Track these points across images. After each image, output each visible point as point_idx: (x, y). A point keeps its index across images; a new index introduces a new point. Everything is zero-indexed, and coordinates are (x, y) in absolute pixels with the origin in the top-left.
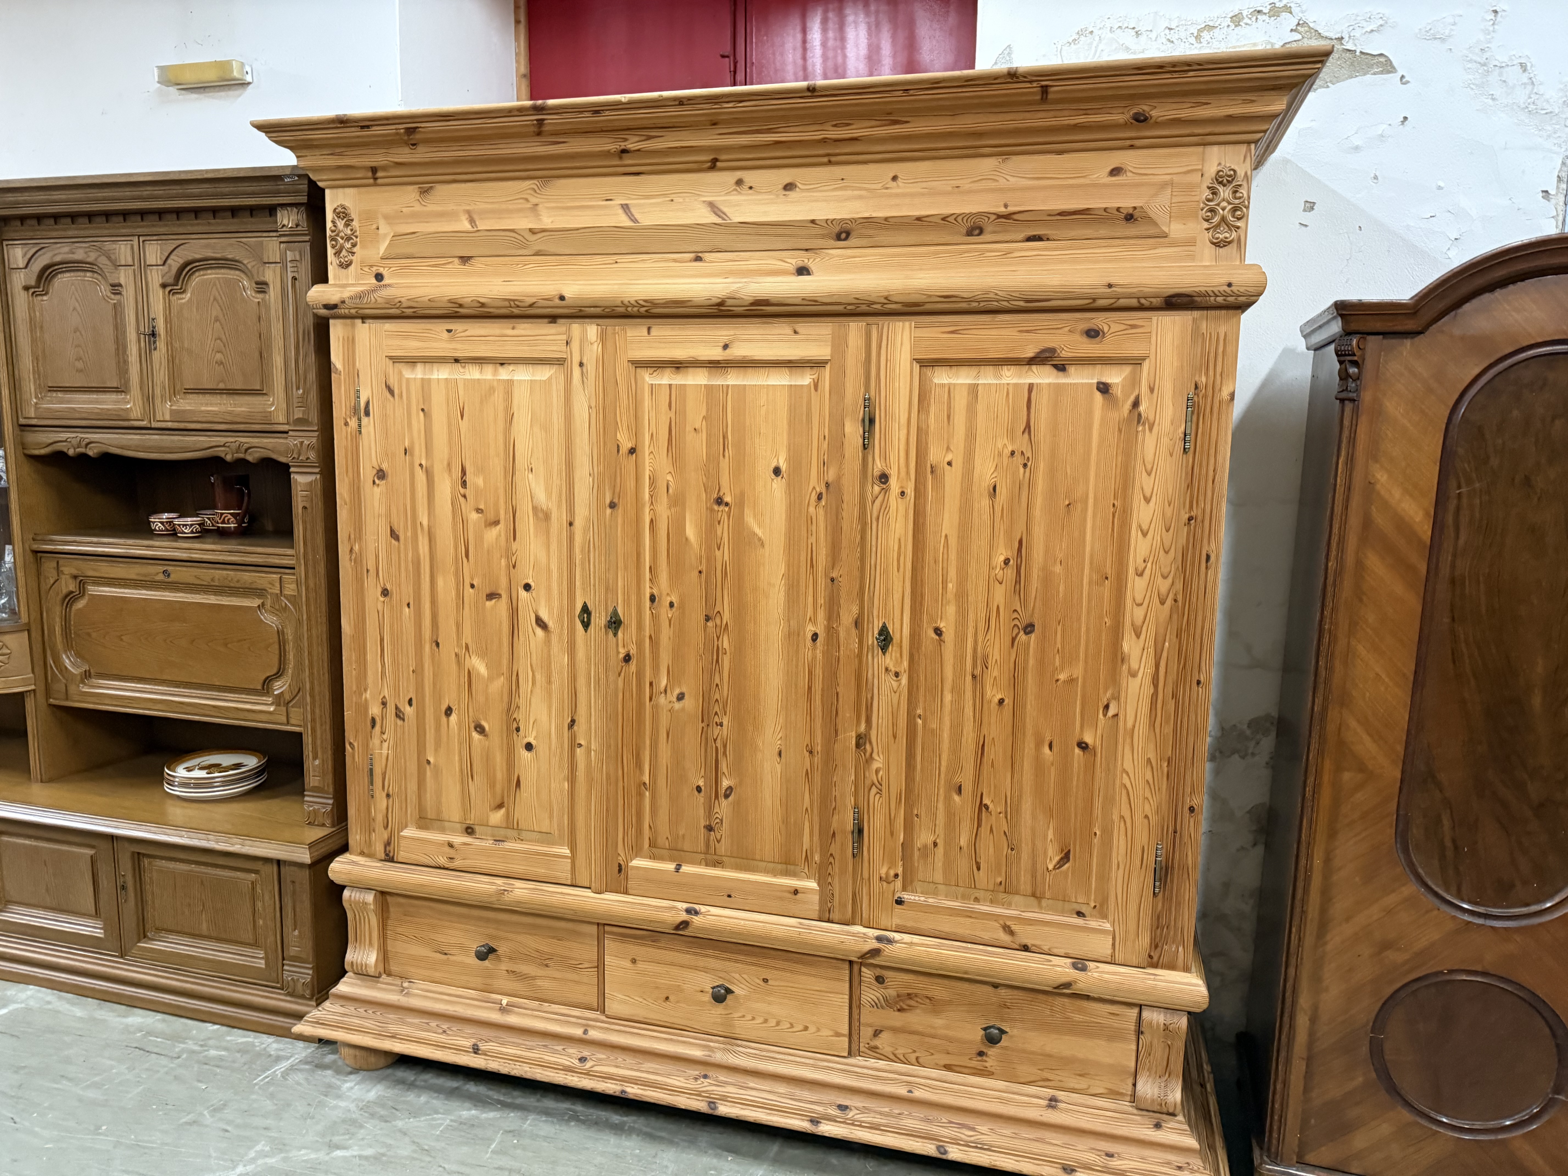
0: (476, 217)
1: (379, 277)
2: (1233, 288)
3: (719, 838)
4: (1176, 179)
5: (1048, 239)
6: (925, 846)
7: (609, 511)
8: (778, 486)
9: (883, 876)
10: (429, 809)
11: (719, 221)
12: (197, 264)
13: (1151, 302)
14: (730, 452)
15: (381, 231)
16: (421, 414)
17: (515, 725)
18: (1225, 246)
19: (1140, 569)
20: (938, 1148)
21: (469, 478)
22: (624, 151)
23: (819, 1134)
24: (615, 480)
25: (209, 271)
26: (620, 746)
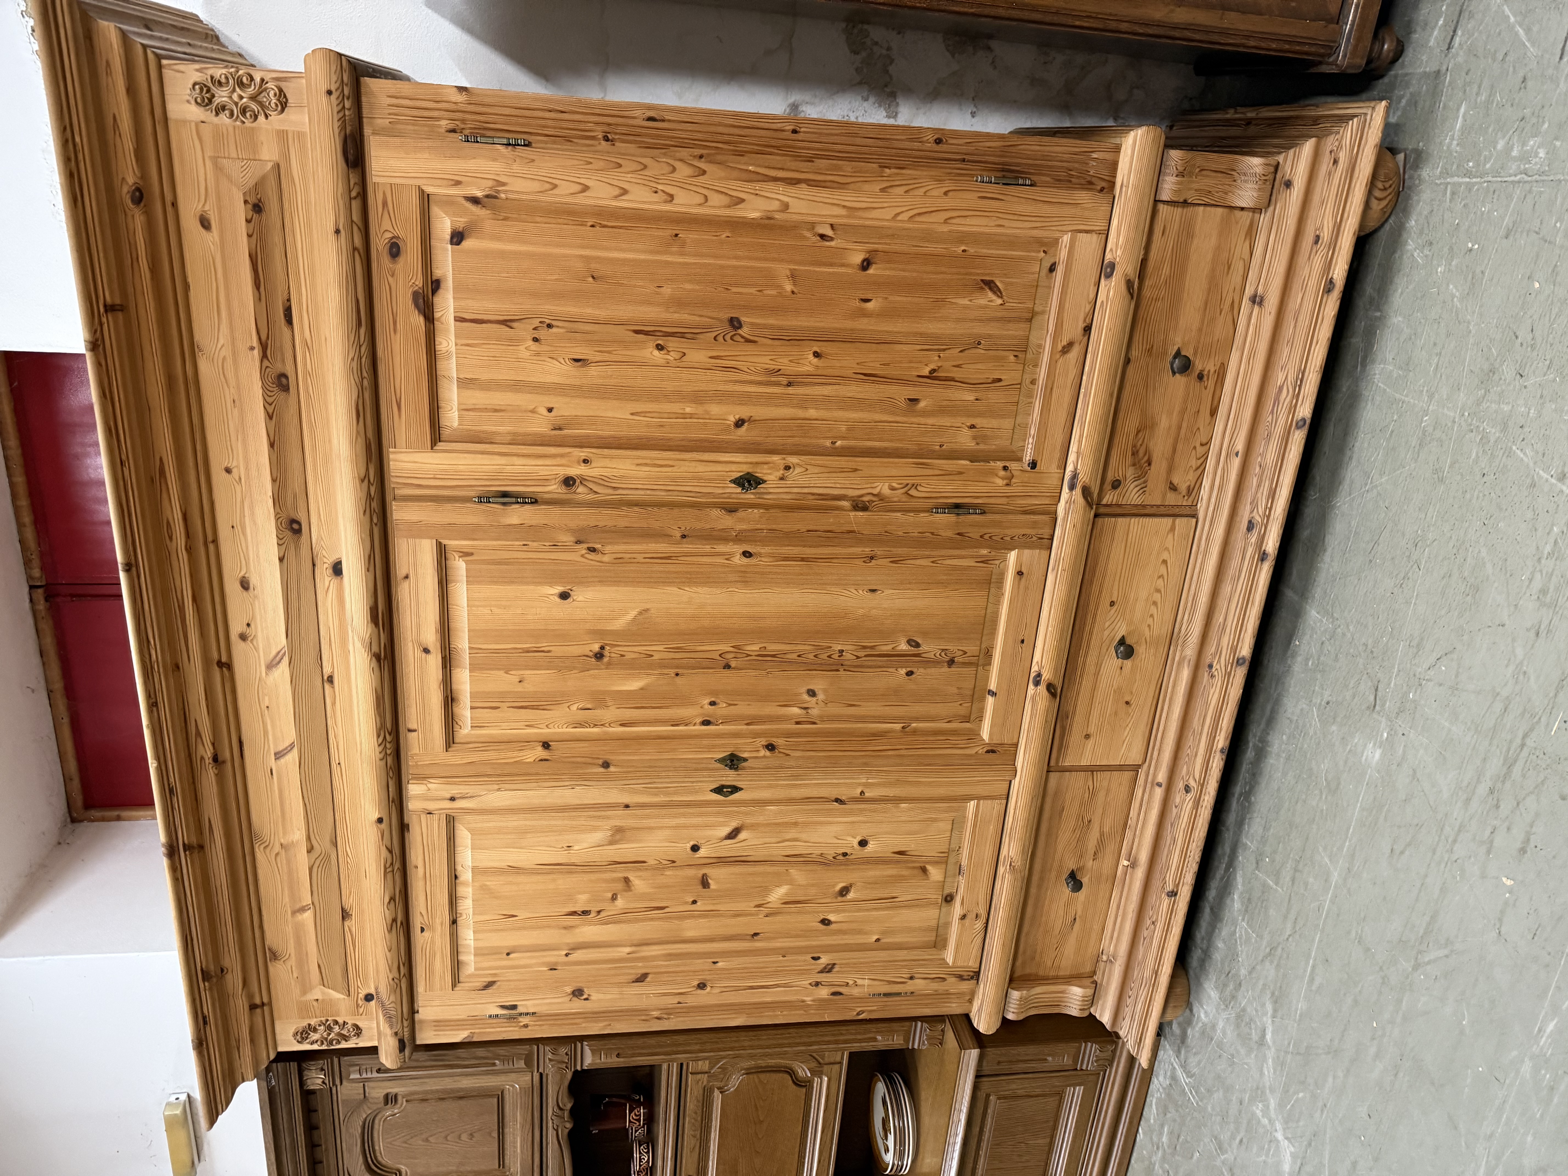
0: (298, 906)
1: (369, 998)
2: (333, 89)
3: (961, 653)
4: (209, 153)
5: (289, 300)
6: (974, 438)
7: (612, 769)
8: (580, 595)
9: (1005, 482)
10: (926, 939)
11: (286, 660)
12: (369, 1159)
13: (355, 184)
14: (544, 645)
15: (320, 997)
16: (511, 956)
17: (841, 857)
18: (285, 96)
19: (666, 197)
20: (1298, 427)
21: (579, 908)
22: (215, 759)
23: (1276, 552)
24: (578, 763)
25: (377, 1148)
26: (863, 753)
